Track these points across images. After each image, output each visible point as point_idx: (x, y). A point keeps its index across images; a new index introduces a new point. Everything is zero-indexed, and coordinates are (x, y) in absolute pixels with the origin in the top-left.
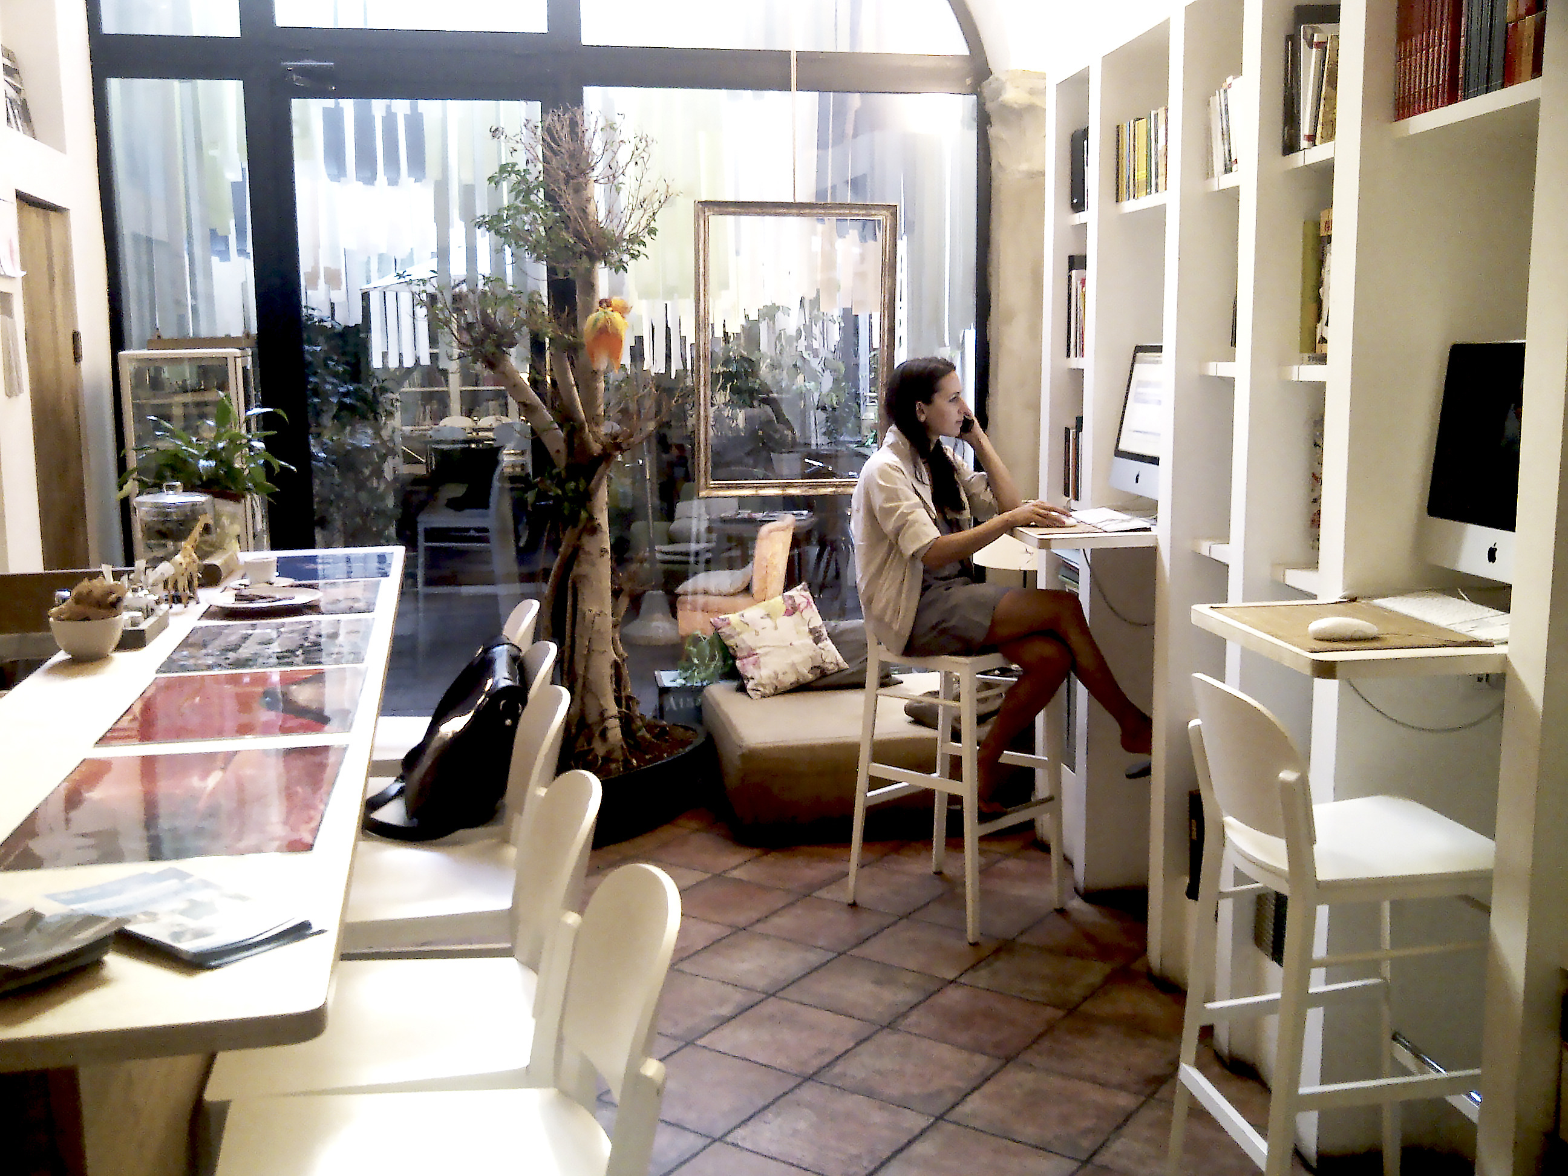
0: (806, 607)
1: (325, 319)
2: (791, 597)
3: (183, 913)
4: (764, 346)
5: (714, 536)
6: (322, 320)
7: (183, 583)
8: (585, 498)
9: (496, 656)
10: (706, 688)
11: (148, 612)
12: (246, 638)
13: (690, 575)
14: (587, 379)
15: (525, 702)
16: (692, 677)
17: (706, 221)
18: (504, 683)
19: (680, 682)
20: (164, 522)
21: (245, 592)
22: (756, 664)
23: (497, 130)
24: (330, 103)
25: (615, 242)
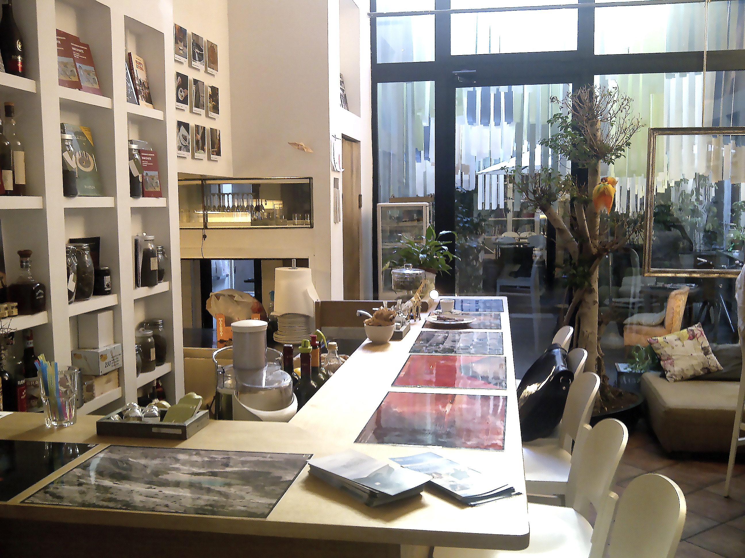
0: (700, 336)
1: (459, 188)
2: (692, 330)
3: (452, 475)
4: (673, 199)
5: (643, 295)
6: (458, 188)
7: (414, 311)
8: (588, 276)
9: (555, 354)
10: (643, 375)
11: (403, 324)
12: (446, 338)
13: (629, 315)
14: (592, 217)
15: (572, 379)
16: (635, 368)
17: (655, 138)
18: (561, 369)
19: (629, 370)
20: (404, 282)
21: (442, 316)
22: (672, 364)
23: (554, 98)
24: (471, 89)
25: (609, 150)
